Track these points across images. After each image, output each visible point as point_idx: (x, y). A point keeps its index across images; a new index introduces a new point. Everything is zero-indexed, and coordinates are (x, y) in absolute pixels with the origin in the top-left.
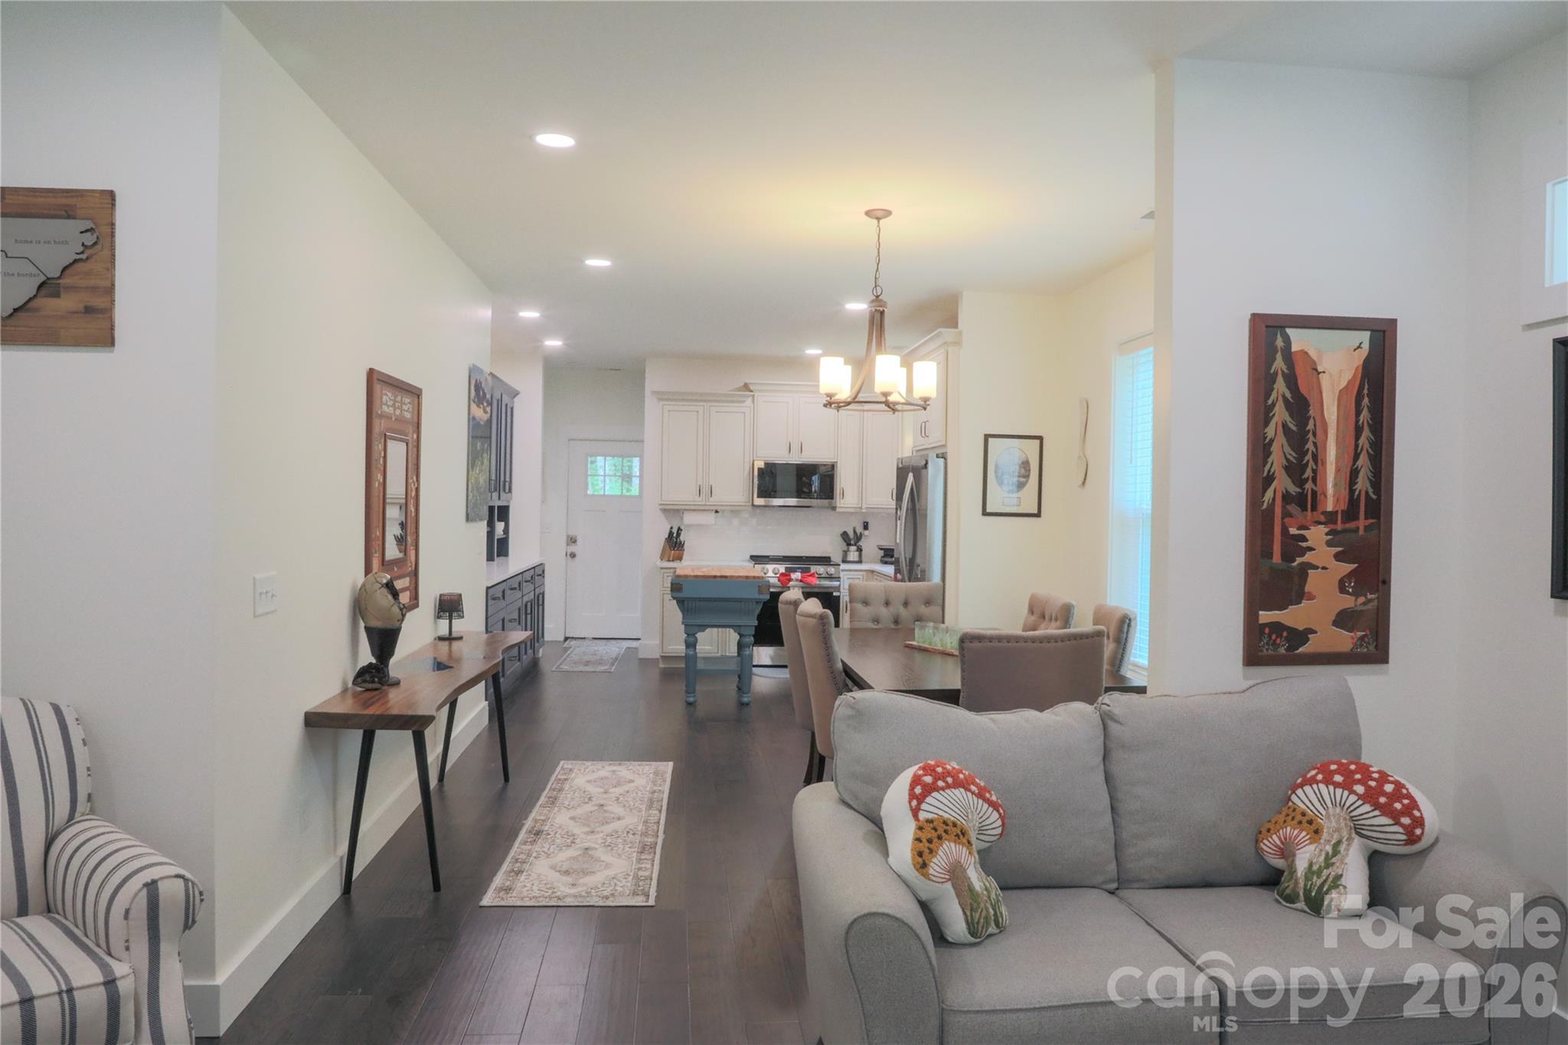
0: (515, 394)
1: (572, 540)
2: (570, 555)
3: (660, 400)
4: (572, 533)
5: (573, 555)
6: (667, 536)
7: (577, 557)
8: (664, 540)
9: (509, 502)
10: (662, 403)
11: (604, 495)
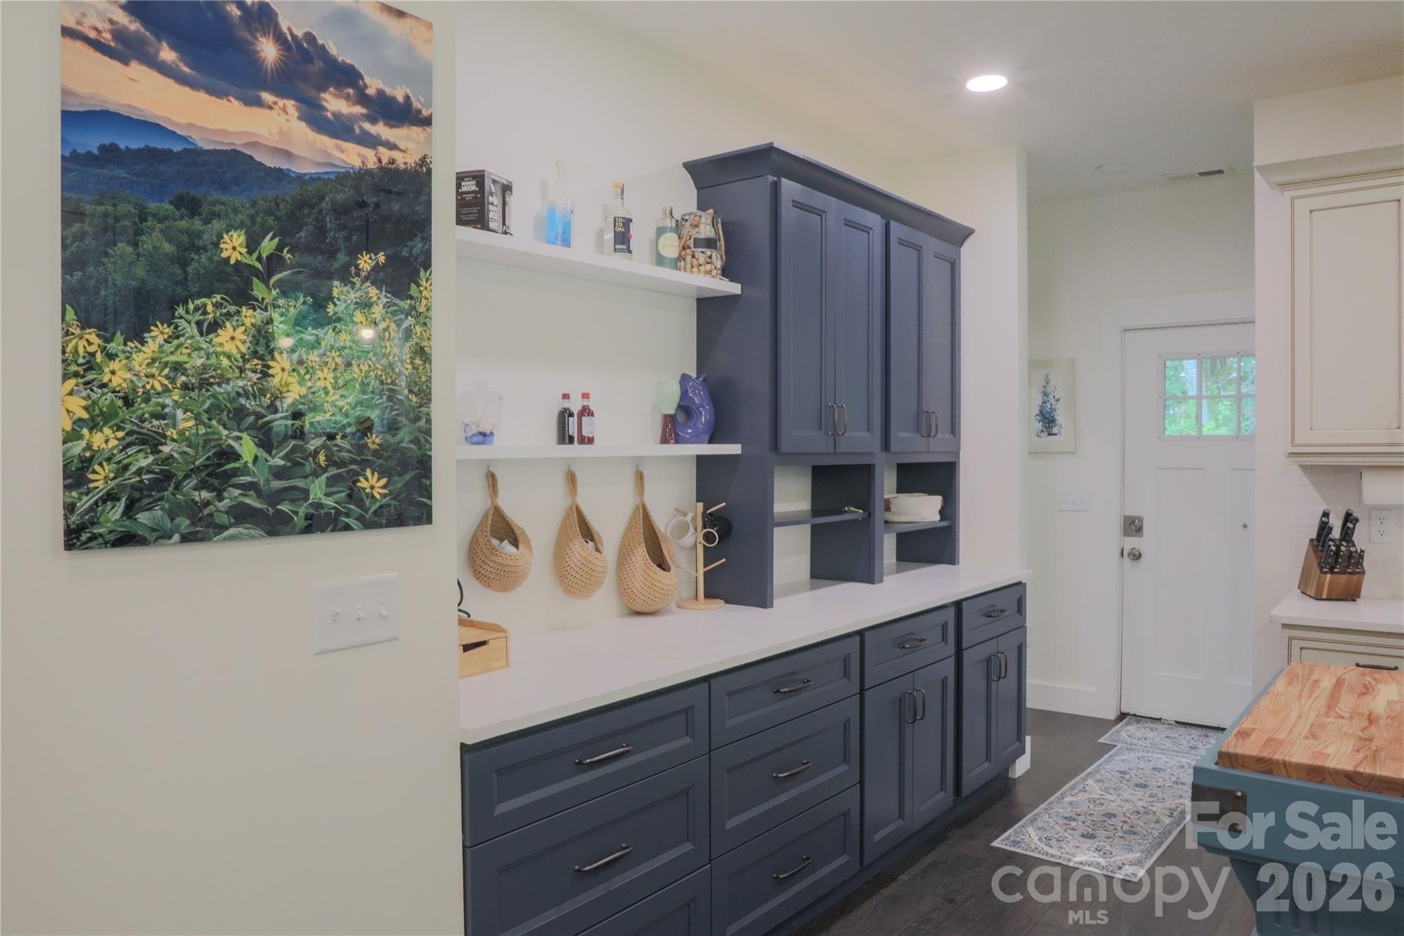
0: (957, 235)
1: (1133, 526)
2: (1129, 554)
3: (1283, 186)
4: (1132, 512)
5: (1136, 556)
6: (1314, 536)
7: (1142, 558)
8: (1307, 542)
9: (957, 453)
10: (1289, 194)
11: (1200, 437)
